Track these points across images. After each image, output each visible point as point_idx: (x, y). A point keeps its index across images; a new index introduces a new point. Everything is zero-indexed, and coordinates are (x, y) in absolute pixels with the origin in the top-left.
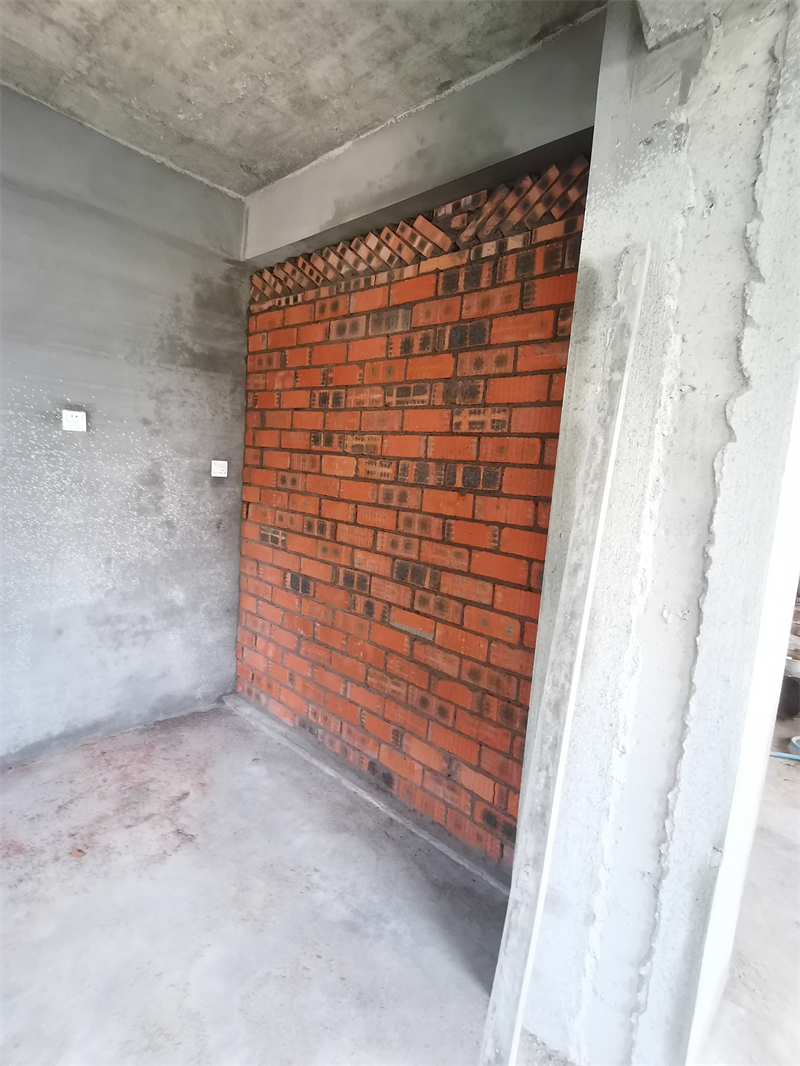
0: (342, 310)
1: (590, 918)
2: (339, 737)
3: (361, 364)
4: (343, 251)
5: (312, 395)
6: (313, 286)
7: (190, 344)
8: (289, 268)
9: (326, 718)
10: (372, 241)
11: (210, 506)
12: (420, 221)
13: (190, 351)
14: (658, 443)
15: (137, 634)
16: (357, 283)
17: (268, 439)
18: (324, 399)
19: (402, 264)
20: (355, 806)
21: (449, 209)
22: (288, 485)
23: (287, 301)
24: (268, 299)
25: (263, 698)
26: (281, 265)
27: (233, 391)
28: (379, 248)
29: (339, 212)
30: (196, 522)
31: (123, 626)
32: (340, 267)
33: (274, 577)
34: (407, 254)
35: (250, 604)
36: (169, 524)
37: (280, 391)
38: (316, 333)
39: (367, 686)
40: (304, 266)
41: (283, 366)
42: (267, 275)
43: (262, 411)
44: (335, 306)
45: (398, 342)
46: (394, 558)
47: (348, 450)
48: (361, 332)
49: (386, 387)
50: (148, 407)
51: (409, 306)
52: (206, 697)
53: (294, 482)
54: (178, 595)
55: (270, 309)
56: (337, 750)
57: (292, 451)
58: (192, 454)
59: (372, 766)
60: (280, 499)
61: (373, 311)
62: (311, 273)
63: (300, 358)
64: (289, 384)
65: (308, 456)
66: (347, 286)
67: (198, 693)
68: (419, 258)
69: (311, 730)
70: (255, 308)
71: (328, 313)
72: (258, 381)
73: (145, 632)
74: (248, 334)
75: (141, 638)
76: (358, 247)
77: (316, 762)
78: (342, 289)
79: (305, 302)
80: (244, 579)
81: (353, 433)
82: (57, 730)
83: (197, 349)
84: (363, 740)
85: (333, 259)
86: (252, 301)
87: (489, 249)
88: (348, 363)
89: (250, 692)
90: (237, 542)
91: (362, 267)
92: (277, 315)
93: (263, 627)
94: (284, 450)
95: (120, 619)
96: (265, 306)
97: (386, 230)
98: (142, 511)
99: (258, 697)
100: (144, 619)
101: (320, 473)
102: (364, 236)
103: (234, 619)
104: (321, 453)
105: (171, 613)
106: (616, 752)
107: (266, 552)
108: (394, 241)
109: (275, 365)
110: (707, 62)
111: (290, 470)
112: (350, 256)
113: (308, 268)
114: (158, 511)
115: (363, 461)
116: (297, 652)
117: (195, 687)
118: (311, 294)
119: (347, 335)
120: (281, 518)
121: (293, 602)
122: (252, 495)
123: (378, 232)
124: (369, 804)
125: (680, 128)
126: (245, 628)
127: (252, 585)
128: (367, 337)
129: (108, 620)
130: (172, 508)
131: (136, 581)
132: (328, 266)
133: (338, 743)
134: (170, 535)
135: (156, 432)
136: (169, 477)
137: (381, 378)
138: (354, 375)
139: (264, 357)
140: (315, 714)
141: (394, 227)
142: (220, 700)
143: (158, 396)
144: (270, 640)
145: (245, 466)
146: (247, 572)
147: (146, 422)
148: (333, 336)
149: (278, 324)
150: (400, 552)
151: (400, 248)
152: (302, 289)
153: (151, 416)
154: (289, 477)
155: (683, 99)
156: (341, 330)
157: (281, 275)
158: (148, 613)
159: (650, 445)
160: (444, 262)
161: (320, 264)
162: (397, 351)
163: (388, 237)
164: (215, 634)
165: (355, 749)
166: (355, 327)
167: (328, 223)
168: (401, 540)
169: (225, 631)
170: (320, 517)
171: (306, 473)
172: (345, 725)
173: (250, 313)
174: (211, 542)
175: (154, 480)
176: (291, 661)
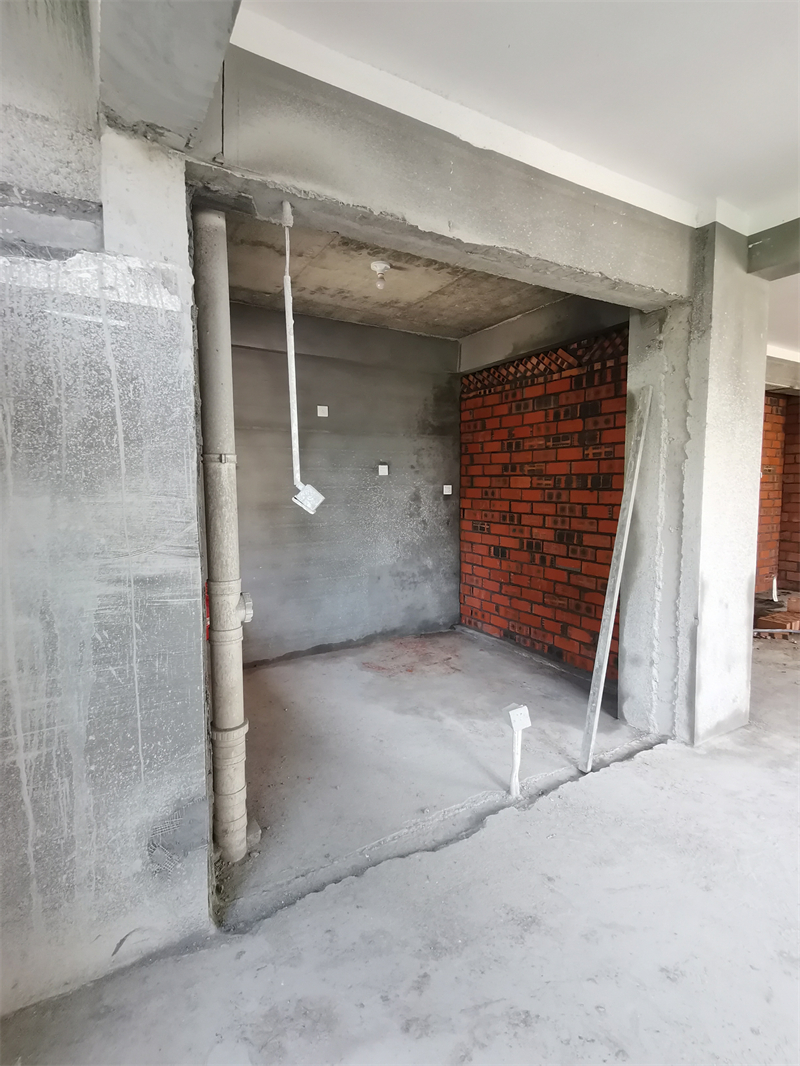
0: (519, 397)
1: (652, 663)
2: (529, 637)
3: (531, 425)
4: (518, 365)
5: (503, 444)
6: (500, 384)
7: (432, 422)
8: (485, 374)
9: (520, 628)
10: (534, 361)
11: (443, 512)
12: (560, 351)
13: (432, 426)
14: (662, 461)
15: (411, 583)
16: (527, 382)
17: (476, 470)
18: (510, 445)
19: (551, 372)
20: (542, 667)
21: (575, 345)
22: (490, 496)
23: (485, 392)
24: (472, 391)
25: (479, 624)
26: (481, 372)
27: (453, 445)
28: (538, 364)
29: (515, 349)
30: (437, 521)
31: (405, 578)
32: (516, 373)
33: (483, 550)
34: (554, 367)
35: (467, 569)
36: (424, 521)
37: (482, 443)
38: (504, 409)
39: (544, 604)
40: (494, 373)
41: (484, 428)
42: (471, 378)
43: (472, 455)
44: (514, 395)
45: (551, 414)
46: (556, 530)
47: (526, 473)
48: (530, 409)
49: (547, 438)
50: (413, 459)
51: (557, 394)
52: (445, 625)
53: (493, 494)
54: (429, 563)
55: (474, 397)
56: (528, 644)
57: (491, 476)
58: (434, 482)
60: (485, 504)
61: (536, 397)
62: (499, 377)
63: (495, 423)
64: (488, 438)
65: (502, 478)
66: (521, 384)
67: (441, 621)
68: (561, 370)
69: (511, 637)
70: (464, 396)
71: (510, 399)
72: (469, 437)
73: (415, 583)
74: (461, 411)
75: (413, 585)
76: (526, 363)
77: (516, 652)
78: (518, 385)
79: (496, 393)
80: (463, 554)
81: (528, 463)
82: (379, 630)
83: (435, 424)
84: (544, 636)
85: (512, 370)
86: (462, 392)
87: (597, 366)
88: (523, 425)
89: (470, 622)
90: (458, 532)
91: (529, 374)
92: (480, 400)
93: (477, 581)
94: (486, 476)
95: (403, 574)
96: (471, 395)
97: (542, 355)
98: (411, 515)
99: (476, 624)
100: (414, 575)
101: (509, 487)
102: (529, 358)
103: (458, 579)
104: (510, 476)
105: (426, 572)
106: (656, 589)
107: (477, 537)
108: (546, 360)
109: (479, 428)
110: (667, 320)
111: (490, 487)
112: (522, 368)
113: (497, 374)
114: (419, 515)
115: (535, 478)
116: (500, 593)
117: (440, 617)
118: (499, 388)
119: (522, 410)
120: (486, 515)
121: (495, 563)
122: (466, 504)
123: (537, 356)
124: (548, 666)
125: (660, 342)
126: (465, 583)
127: (468, 557)
128: (534, 411)
129: (398, 574)
130: (425, 514)
131: (409, 554)
132: (509, 373)
133: (529, 641)
134: (425, 529)
135: (417, 472)
136: (423, 496)
137: (543, 433)
138: (526, 432)
139: (472, 424)
140: (513, 626)
141: (546, 354)
142: (452, 627)
143: (418, 452)
144: (482, 588)
145: (461, 487)
146: (465, 550)
147: (412, 467)
148: (514, 411)
149: (480, 405)
150: (559, 526)
151: (550, 364)
152: (493, 386)
153: (414, 464)
154: (490, 491)
155: (661, 332)
156: (518, 407)
157: (481, 378)
158: (416, 572)
159: (659, 462)
160: (574, 372)
161: (504, 372)
162: (551, 418)
163: (543, 359)
164: (449, 587)
165: (539, 642)
166: (526, 406)
167: (510, 354)
168: (559, 519)
169: (453, 586)
170: (510, 512)
171: (500, 488)
172: (532, 630)
173: (461, 399)
174: (444, 532)
175: (416, 498)
176: (497, 598)
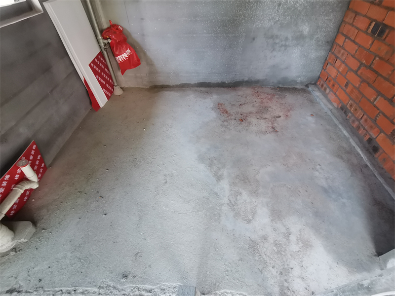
2: (359, 121)
9: (356, 110)
15: (282, 46)
20: (351, 152)
25: (328, 91)
31: (277, 41)
35: (341, 40)
52: (301, 83)
54: (306, 29)
56: (355, 126)
59: (370, 140)
67: (299, 80)
69: (345, 112)
73: (286, 46)
75: (283, 48)
77: (340, 126)
84: (371, 127)
89: (322, 86)
93: (343, 54)
95: (277, 37)
99: (325, 89)
100: (287, 39)
103: (329, 47)
116: (356, 72)
117: (299, 77)
121: (367, 41)
124: (359, 154)
126: (333, 53)
127: (347, 28)
129: (272, 37)
131: (288, 18)
133: (357, 123)
140: (351, 106)
142: (307, 86)
144: (343, 62)
146: (347, 20)
158: (290, 36)
164: (317, 54)
165: (364, 129)
169: (322, 53)
172: (365, 117)
176: (351, 76)
